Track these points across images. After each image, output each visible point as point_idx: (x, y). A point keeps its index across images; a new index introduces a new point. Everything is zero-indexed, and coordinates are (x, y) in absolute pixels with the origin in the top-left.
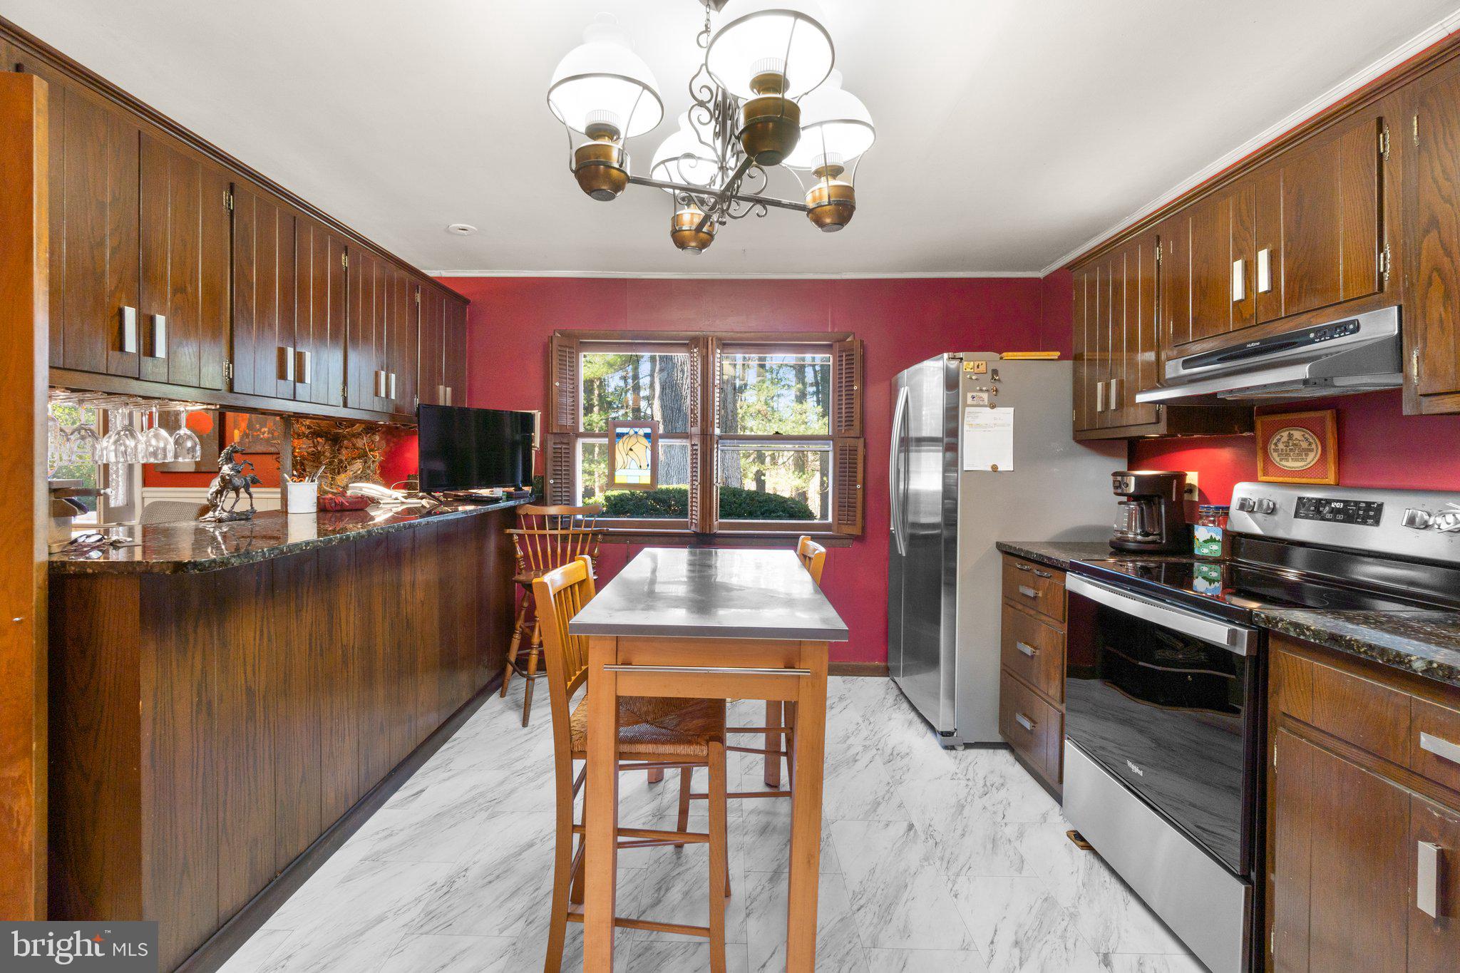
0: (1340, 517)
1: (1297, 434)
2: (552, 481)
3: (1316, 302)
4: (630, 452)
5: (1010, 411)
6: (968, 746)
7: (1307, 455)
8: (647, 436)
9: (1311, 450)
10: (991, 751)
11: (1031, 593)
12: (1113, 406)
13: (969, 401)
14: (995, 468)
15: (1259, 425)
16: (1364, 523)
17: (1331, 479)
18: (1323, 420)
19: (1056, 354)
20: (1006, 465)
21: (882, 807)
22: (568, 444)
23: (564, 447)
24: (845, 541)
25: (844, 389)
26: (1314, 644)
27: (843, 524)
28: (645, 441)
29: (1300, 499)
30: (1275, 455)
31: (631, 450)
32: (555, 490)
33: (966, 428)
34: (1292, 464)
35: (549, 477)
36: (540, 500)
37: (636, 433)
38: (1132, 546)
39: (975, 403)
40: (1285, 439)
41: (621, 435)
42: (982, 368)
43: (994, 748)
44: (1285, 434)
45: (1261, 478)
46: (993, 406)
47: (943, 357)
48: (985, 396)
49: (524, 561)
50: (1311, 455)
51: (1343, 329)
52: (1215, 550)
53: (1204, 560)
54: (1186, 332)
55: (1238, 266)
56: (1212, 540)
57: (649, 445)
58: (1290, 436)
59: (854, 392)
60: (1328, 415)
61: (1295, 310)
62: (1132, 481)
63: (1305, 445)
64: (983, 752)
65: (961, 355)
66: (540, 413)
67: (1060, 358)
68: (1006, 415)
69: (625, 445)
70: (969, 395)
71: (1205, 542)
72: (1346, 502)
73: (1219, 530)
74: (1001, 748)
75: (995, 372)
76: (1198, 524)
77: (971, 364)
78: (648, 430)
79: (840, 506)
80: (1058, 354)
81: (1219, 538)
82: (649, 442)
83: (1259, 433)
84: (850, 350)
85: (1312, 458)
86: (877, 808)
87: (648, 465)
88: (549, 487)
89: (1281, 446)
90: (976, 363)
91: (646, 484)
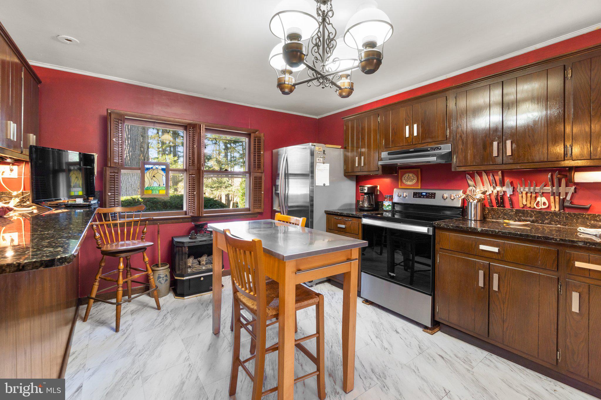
0: (425, 197)
1: (411, 175)
2: (109, 194)
3: (430, 140)
4: (154, 178)
5: (328, 165)
6: (317, 284)
7: (413, 181)
8: (163, 170)
9: (414, 179)
10: (323, 284)
11: (343, 226)
12: (362, 165)
13: (317, 161)
14: (324, 185)
15: (400, 172)
16: (431, 198)
17: (419, 187)
18: (418, 171)
19: (340, 147)
20: (327, 184)
21: (308, 312)
22: (117, 173)
23: (116, 174)
24: (257, 215)
25: (256, 153)
26: (452, 229)
27: (255, 208)
28: (162, 173)
29: (414, 193)
30: (404, 181)
31: (154, 176)
32: (110, 199)
33: (316, 170)
34: (409, 183)
35: (107, 191)
36: (102, 204)
37: (156, 168)
38: (366, 209)
39: (319, 162)
40: (407, 176)
41: (148, 169)
42: (321, 150)
43: (323, 283)
44: (407, 175)
45: (400, 187)
46: (324, 163)
47: (309, 144)
48: (321, 159)
49: (100, 240)
50: (414, 181)
51: (438, 148)
52: (390, 208)
53: (386, 211)
54: (389, 144)
55: (407, 127)
56: (389, 205)
57: (164, 174)
58: (408, 175)
59: (261, 155)
60: (419, 170)
61: (423, 142)
62: (366, 188)
63: (413, 178)
64: (321, 285)
65: (315, 144)
66: (97, 155)
67: (341, 148)
68: (327, 166)
69: (151, 174)
70: (317, 159)
71: (388, 206)
72: (426, 193)
73: (391, 202)
74: (326, 282)
75: (324, 151)
76: (385, 201)
77: (318, 147)
78: (164, 167)
79: (254, 201)
80: (341, 146)
81: (391, 204)
82: (164, 173)
83: (400, 174)
84: (259, 137)
85: (415, 181)
86: (307, 313)
87: (164, 185)
88: (107, 197)
89: (406, 178)
90: (319, 148)
91: (163, 194)
